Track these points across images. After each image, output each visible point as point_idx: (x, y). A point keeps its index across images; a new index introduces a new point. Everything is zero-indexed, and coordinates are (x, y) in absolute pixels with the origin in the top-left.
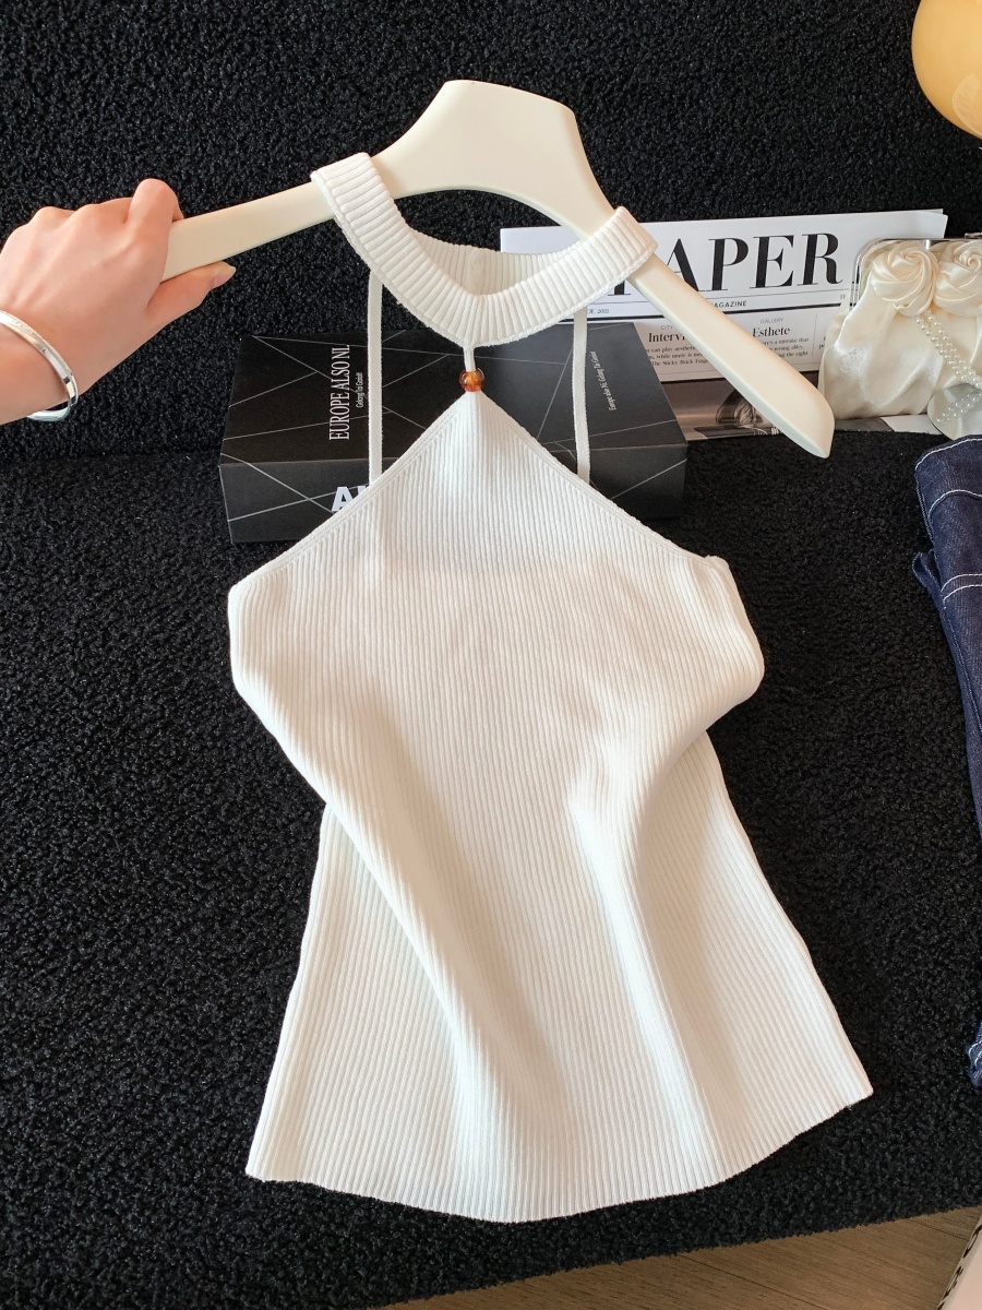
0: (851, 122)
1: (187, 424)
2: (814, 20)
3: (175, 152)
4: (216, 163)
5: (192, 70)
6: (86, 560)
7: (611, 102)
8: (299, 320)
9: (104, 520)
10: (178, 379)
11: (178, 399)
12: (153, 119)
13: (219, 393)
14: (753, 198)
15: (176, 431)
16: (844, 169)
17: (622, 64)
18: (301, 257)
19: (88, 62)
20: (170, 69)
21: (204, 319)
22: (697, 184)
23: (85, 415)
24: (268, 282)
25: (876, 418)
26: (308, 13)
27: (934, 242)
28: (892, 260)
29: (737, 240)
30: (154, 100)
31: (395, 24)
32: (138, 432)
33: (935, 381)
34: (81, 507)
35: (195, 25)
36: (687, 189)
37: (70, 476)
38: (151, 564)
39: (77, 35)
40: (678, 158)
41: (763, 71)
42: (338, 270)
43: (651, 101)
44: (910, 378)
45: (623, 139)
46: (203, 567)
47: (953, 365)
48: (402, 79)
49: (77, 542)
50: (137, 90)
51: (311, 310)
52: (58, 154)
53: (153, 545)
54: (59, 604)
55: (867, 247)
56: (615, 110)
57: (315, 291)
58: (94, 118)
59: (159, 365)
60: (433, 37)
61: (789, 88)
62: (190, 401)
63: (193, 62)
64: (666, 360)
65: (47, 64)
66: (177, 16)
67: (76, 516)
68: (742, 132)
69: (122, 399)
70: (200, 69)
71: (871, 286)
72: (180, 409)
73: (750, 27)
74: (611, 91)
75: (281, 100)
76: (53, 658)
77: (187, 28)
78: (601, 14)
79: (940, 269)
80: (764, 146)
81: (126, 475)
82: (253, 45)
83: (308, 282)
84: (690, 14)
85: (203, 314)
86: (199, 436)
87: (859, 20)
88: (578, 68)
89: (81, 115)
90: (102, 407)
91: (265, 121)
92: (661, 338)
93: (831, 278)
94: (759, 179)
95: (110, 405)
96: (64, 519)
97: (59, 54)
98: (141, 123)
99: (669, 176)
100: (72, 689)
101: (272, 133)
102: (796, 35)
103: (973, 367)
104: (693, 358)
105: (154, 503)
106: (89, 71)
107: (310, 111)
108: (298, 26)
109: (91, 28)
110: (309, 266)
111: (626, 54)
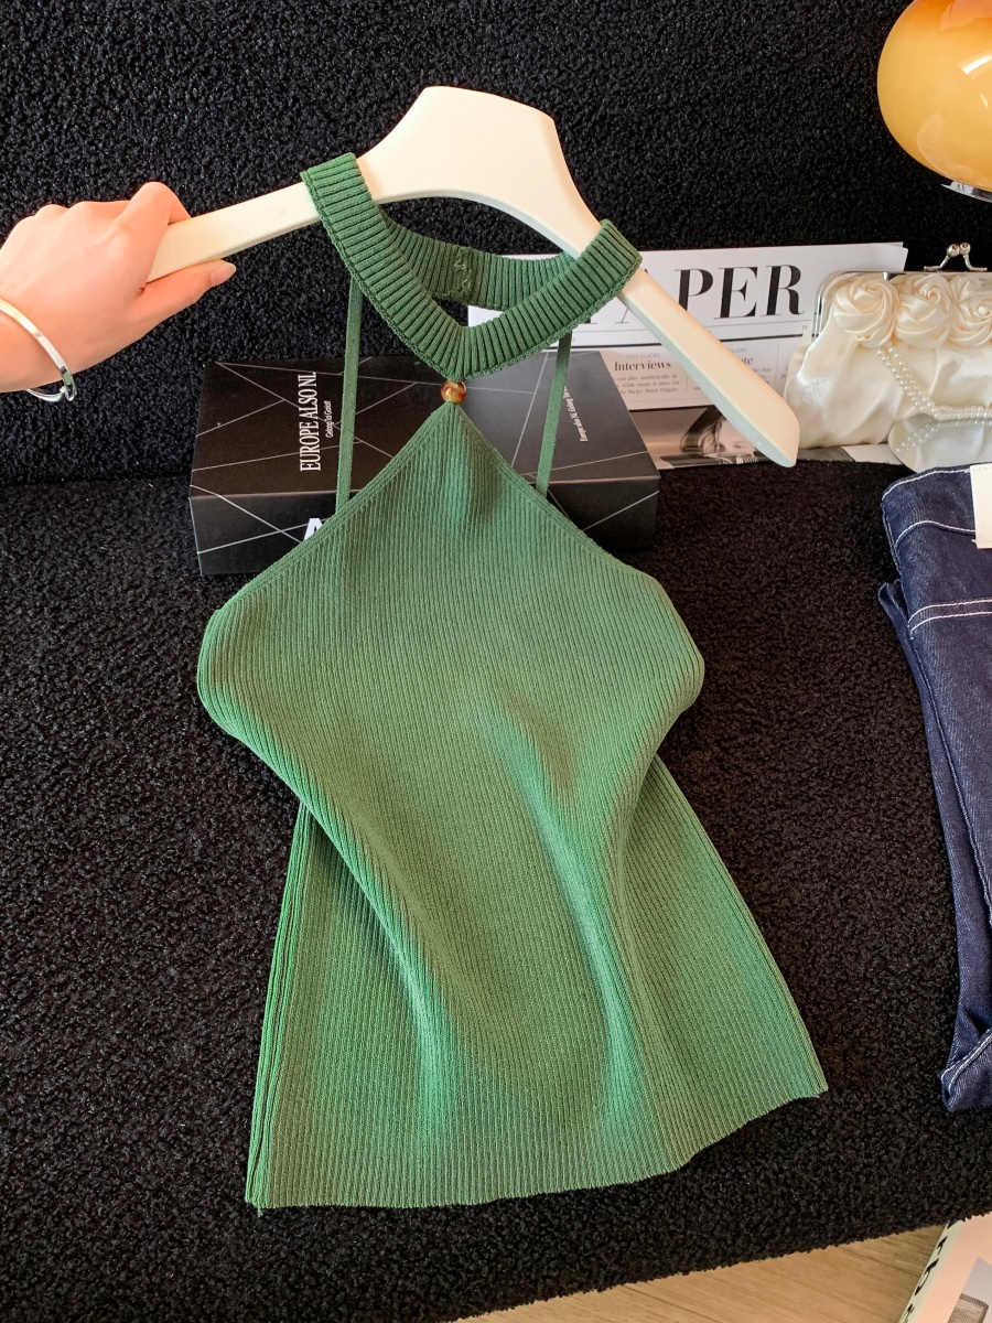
0: (814, 155)
1: (148, 450)
2: (780, 55)
3: (139, 176)
5: (157, 93)
6: (50, 591)
7: (579, 132)
8: (264, 346)
9: (67, 550)
10: (140, 405)
11: (139, 425)
12: (116, 142)
13: (182, 419)
14: (719, 230)
15: (137, 457)
16: (807, 203)
17: (591, 95)
18: (266, 283)
19: (49, 83)
20: (134, 92)
21: (167, 345)
22: (664, 214)
23: (44, 440)
24: (233, 308)
25: (837, 448)
26: (276, 38)
28: (855, 293)
29: (703, 272)
30: (117, 122)
31: (364, 51)
32: (98, 458)
33: (895, 412)
34: (43, 536)
35: (161, 47)
36: (654, 220)
37: (30, 504)
38: (116, 594)
39: (39, 56)
40: (645, 189)
41: (729, 105)
42: (304, 296)
43: (619, 132)
44: (871, 408)
45: (591, 170)
46: (170, 599)
47: (912, 397)
48: (370, 105)
49: (40, 573)
50: (101, 113)
51: (276, 337)
52: (18, 176)
53: (119, 577)
54: (24, 637)
55: (827, 280)
56: (584, 140)
57: (280, 318)
58: (56, 141)
59: (120, 391)
60: (402, 64)
61: (755, 121)
62: (152, 427)
63: (158, 85)
64: (632, 389)
65: (7, 85)
66: (142, 38)
67: (38, 546)
68: (709, 164)
69: (82, 425)
70: (165, 92)
71: (834, 317)
72: (141, 434)
73: (717, 61)
74: (580, 122)
75: (247, 125)
76: (19, 693)
77: (153, 50)
78: (571, 44)
79: (901, 300)
80: (730, 178)
81: (89, 503)
82: (219, 68)
83: (274, 309)
84: (659, 47)
85: (166, 340)
86: (161, 461)
87: (824, 56)
88: (547, 98)
89: (43, 137)
90: (61, 433)
91: (231, 146)
92: (627, 367)
93: (794, 308)
94: (725, 211)
95: (68, 431)
96: (25, 549)
97: (19, 75)
98: (104, 146)
99: (636, 207)
100: (37, 724)
101: (238, 158)
102: (761, 69)
103: (932, 398)
104: (658, 387)
105: (119, 533)
106: (50, 93)
107: (278, 137)
108: (265, 51)
109: (54, 49)
110: (275, 292)
111: (595, 85)
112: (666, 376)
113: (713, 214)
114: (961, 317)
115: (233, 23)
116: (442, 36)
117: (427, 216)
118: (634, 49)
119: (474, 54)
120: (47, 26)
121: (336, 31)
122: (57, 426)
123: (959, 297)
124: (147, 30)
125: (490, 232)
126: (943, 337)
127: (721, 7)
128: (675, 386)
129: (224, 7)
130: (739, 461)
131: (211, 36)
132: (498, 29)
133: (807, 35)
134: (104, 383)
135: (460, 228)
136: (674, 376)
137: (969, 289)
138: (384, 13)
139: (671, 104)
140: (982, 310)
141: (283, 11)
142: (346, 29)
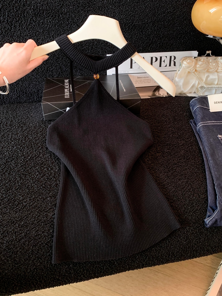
0: (178, 33)
1: (40, 96)
3: (39, 38)
4: (47, 40)
5: (42, 21)
9: (24, 115)
10: (39, 86)
11: (38, 91)
12: (34, 31)
14: (159, 48)
15: (38, 98)
16: (177, 42)
17: (132, 20)
18: (65, 61)
19: (20, 18)
20: (38, 20)
22: (147, 45)
23: (18, 94)
24: (58, 66)
25: (184, 94)
26: (67, 9)
27: (195, 58)
28: (187, 61)
29: (155, 57)
30: (34, 27)
31: (85, 11)
32: (30, 98)
33: (196, 86)
34: (19, 113)
35: (43, 11)
36: (145, 46)
37: (16, 107)
39: (18, 13)
40: (143, 40)
43: (138, 28)
44: (192, 85)
45: (132, 36)
47: (200, 82)
50: (31, 25)
51: (67, 72)
52: (14, 38)
55: (182, 58)
56: (130, 30)
57: (68, 68)
58: (22, 31)
59: (35, 83)
61: (166, 25)
62: (41, 91)
63: (42, 19)
64: (141, 82)
65: (12, 19)
66: (39, 9)
67: (18, 115)
68: (156, 35)
69: (26, 91)
70: (44, 20)
71: (183, 66)
72: (39, 93)
73: (158, 13)
74: (130, 26)
75: (61, 27)
77: (41, 12)
78: (127, 10)
79: (197, 62)
80: (161, 37)
81: (28, 106)
82: (55, 15)
83: (66, 66)
84: (146, 10)
85: (44, 73)
87: (180, 12)
88: (123, 21)
89: (19, 30)
90: (22, 93)
91: (58, 32)
92: (140, 77)
93: (175, 65)
94: (160, 44)
95: (24, 92)
96: (15, 115)
97: (14, 17)
98: (31, 32)
99: (141, 43)
101: (59, 34)
102: (167, 14)
103: (204, 83)
104: (147, 82)
105: (35, 112)
106: (20, 21)
107: (67, 30)
108: (65, 12)
109: (21, 12)
110: (67, 62)
111: (133, 18)
112: (148, 80)
113: (157, 45)
114: (210, 66)
115: (58, 6)
116: (101, 8)
117: (98, 46)
118: (141, 11)
119: (107, 12)
120: (20, 7)
121: (79, 7)
122: (21, 91)
123: (209, 62)
124: (40, 7)
125: (111, 49)
126: (206, 70)
127: (158, 2)
128: (150, 82)
129: (56, 3)
130: (164, 96)
131: (54, 8)
132: (113, 6)
133: (176, 7)
134: (31, 82)
135: (105, 49)
136: (150, 80)
137: (211, 60)
138: (89, 4)
139: (148, 22)
140: (214, 64)
141: (68, 3)
142: (81, 6)
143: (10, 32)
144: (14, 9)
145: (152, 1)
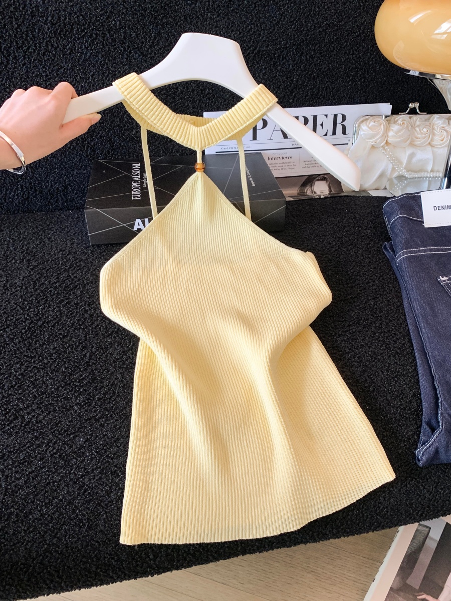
0: (350, 66)
1: (70, 199)
2: (333, 23)
4: (81, 85)
5: (71, 45)
6: (26, 253)
7: (249, 58)
8: (118, 153)
9: (34, 237)
10: (66, 179)
11: (66, 187)
12: (54, 67)
13: (84, 185)
14: (310, 99)
15: (65, 201)
16: (348, 86)
17: (253, 42)
18: (119, 125)
19: (26, 42)
20: (61, 45)
21: (77, 153)
22: (286, 92)
23: (26, 195)
24: (105, 136)
25: (364, 191)
26: (120, 21)
27: (386, 117)
28: (369, 124)
29: (304, 117)
30: (54, 58)
31: (157, 25)
33: (389, 175)
34: (24, 232)
35: (72, 26)
36: (282, 95)
37: (20, 220)
38: (55, 254)
39: (21, 31)
40: (278, 82)
41: (313, 45)
42: (134, 131)
43: (266, 58)
44: (378, 173)
46: (77, 255)
47: (396, 168)
48: (160, 49)
49: (23, 246)
50: (47, 54)
51: (123, 149)
52: (13, 82)
53: (56, 247)
54: (15, 271)
55: (359, 118)
56: (251, 61)
57: (124, 140)
58: (29, 66)
60: (173, 31)
61: (324, 52)
62: (71, 188)
63: (71, 42)
64: (275, 168)
65: (8, 43)
66: (64, 22)
67: (22, 236)
68: (305, 71)
69: (42, 188)
70: (74, 45)
71: (361, 135)
72: (67, 192)
73: (307, 26)
74: (249, 53)
75: (109, 58)
76: (12, 294)
77: (68, 27)
78: (244, 21)
79: (390, 126)
80: (314, 77)
81: (44, 219)
82: (97, 34)
83: (122, 136)
84: (282, 21)
85: (77, 151)
86: (76, 203)
87: (352, 23)
90: (33, 192)
91: (102, 67)
92: (273, 159)
93: (344, 132)
94: (312, 90)
95: (36, 190)
96: (17, 237)
97: (13, 39)
98: (49, 68)
99: (274, 89)
100: (20, 307)
101: (105, 72)
102: (326, 29)
103: (405, 168)
104: (287, 167)
105: (56, 230)
106: (26, 46)
107: (122, 63)
108: (116, 27)
109: (27, 28)
110: (122, 130)
111: (255, 38)
112: (289, 163)
113: (307, 92)
114: (416, 134)
115: (101, 15)
116: (190, 18)
117: (186, 95)
118: (271, 22)
119: (203, 26)
120: (24, 18)
121: (145, 18)
122: (31, 188)
123: (414, 125)
124: (66, 19)
125: (212, 102)
126: (408, 142)
127: (308, 3)
128: (294, 167)
129: (98, 8)
130: (322, 197)
131: (93, 21)
132: (214, 15)
133: (345, 14)
134: (51, 170)
135: (200, 100)
136: (293, 162)
137: (419, 121)
138: (165, 9)
139: (288, 45)
140: (425, 130)
141: (123, 9)
142: (149, 16)
143: (6, 70)
144: (12, 23)
145: (295, 3)
